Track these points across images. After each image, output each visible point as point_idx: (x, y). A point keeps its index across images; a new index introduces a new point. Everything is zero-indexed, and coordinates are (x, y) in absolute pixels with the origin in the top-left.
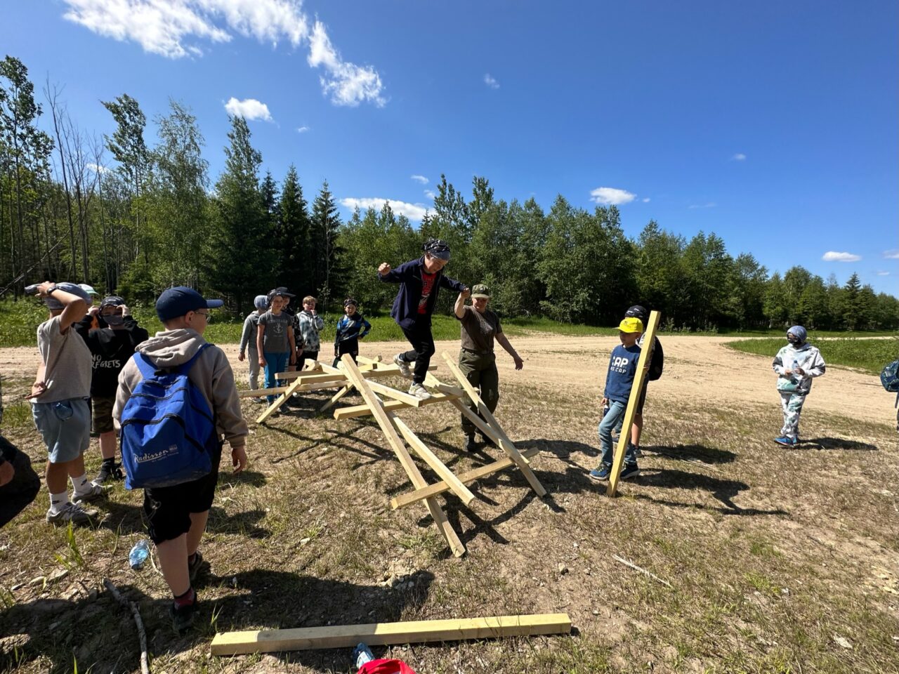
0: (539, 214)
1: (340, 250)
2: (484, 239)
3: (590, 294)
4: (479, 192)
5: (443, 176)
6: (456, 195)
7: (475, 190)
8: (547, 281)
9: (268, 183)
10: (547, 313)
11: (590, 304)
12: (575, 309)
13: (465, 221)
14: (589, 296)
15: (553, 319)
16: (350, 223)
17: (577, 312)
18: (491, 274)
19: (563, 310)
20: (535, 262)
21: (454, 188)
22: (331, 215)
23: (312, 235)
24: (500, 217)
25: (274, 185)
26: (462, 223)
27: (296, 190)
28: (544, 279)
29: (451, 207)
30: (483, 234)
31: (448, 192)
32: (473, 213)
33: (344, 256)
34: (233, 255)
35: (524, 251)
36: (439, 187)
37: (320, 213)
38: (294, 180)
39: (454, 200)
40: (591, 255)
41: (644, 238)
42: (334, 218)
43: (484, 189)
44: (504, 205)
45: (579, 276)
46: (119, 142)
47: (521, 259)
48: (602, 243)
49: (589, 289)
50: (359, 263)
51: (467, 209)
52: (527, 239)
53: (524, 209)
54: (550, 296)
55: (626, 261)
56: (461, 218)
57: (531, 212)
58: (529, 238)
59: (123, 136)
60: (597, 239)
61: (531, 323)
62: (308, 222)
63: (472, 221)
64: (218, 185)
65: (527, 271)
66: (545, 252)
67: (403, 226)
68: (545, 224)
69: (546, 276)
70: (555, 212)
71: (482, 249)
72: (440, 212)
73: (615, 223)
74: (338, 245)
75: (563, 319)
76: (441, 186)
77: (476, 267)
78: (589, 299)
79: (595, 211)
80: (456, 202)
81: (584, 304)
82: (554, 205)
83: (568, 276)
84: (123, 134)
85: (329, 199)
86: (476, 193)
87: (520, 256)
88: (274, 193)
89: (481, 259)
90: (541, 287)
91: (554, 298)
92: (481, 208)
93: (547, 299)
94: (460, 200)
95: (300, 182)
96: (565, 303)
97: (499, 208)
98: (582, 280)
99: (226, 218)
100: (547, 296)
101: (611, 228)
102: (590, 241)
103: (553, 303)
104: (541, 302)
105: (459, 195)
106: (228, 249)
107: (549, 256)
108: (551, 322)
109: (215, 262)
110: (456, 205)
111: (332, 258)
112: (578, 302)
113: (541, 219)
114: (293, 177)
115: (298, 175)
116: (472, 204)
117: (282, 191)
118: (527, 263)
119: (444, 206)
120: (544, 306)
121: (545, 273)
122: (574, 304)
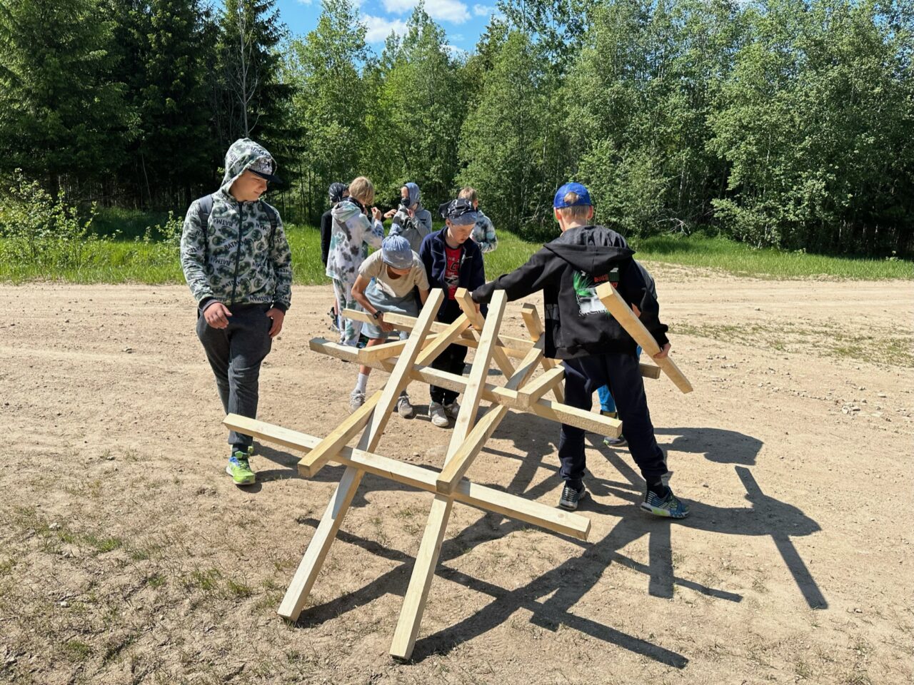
10: (727, 226)
11: (828, 205)
12: (791, 217)
14: (826, 188)
15: (739, 240)
17: (794, 224)
22: (263, 17)
45: (808, 142)
54: (739, 189)
61: (686, 248)
65: (696, 134)
90: (721, 167)
91: (746, 193)
93: (731, 195)
98: (814, 150)
100: (730, 187)
103: (740, 203)
104: (715, 202)
108: (733, 244)
112: (799, 202)
120: (723, 210)
121: (728, 135)
122: (791, 206)
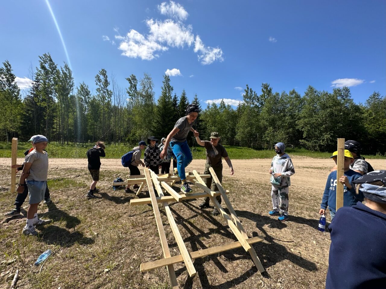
0: (298, 97)
1: (201, 121)
2: (267, 111)
4: (265, 90)
5: (247, 85)
6: (253, 93)
7: (263, 89)
8: (303, 130)
9: (175, 97)
10: (304, 146)
13: (258, 104)
14: (331, 137)
15: (308, 149)
16: (206, 110)
17: (323, 145)
18: (271, 128)
19: (314, 145)
20: (296, 120)
21: (252, 90)
24: (276, 100)
25: (177, 98)
26: (256, 105)
27: (185, 99)
29: (251, 98)
30: (267, 109)
31: (249, 92)
32: (262, 100)
33: (203, 123)
34: (162, 125)
35: (290, 115)
36: (245, 90)
38: (184, 95)
39: (252, 95)
40: (331, 114)
41: (369, 103)
43: (267, 88)
44: (278, 94)
45: (324, 126)
46: (130, 90)
47: (288, 119)
48: (339, 108)
49: (331, 133)
50: (208, 125)
51: (259, 98)
52: (291, 110)
53: (289, 95)
54: (306, 137)
55: (356, 116)
56: (256, 103)
57: (293, 96)
58: (292, 109)
59: (131, 88)
60: (335, 106)
61: (294, 151)
63: (262, 104)
64: (158, 100)
65: (292, 125)
66: (302, 115)
67: (229, 109)
68: (302, 101)
69: (303, 127)
70: (307, 94)
71: (266, 116)
72: (246, 102)
73: (347, 96)
74: (201, 119)
75: (314, 149)
76: (246, 90)
77: (264, 124)
78: (331, 138)
79: (333, 91)
80: (253, 96)
81: (327, 141)
82: (306, 91)
83: (316, 126)
84: (131, 87)
85: (197, 101)
86: (263, 91)
87: (287, 118)
88: (177, 101)
89: (266, 121)
90: (300, 133)
92: (266, 97)
93: (304, 139)
94: (256, 95)
95: (186, 96)
96: (315, 140)
97: (275, 96)
98: (326, 128)
99: (160, 112)
100: (304, 137)
101: (344, 99)
102: (330, 107)
103: (308, 141)
104: (300, 141)
105: (255, 93)
106: (160, 123)
107: (304, 117)
108: (306, 150)
109: (156, 128)
110: (253, 97)
111: (198, 124)
112: (323, 140)
113: (299, 99)
114: (184, 94)
115: (186, 93)
116: (261, 96)
117: (180, 100)
118: (292, 121)
119: (248, 98)
120: (302, 142)
121: (302, 125)
122: (321, 141)
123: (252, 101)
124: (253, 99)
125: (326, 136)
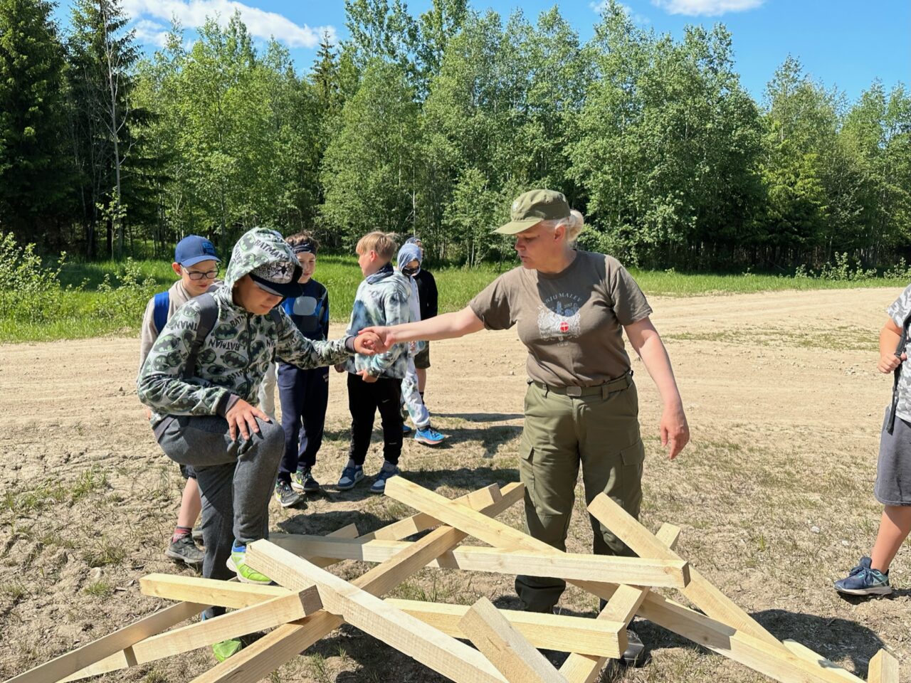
0: (569, 41)
1: (142, 116)
2: (456, 94)
3: (677, 206)
8: (589, 183)
11: (677, 228)
14: (675, 212)
18: (476, 171)
19: (622, 242)
20: (564, 144)
22: (115, 36)
23: (73, 82)
24: (488, 46)
26: (405, 61)
28: (583, 178)
29: (381, 23)
30: (453, 83)
32: (429, 37)
33: (153, 129)
35: (539, 119)
37: (88, 29)
39: (386, 9)
41: (774, 93)
42: (122, 42)
44: (495, 20)
45: (656, 171)
47: (534, 137)
49: (676, 197)
50: (188, 145)
51: (416, 28)
53: (537, 29)
55: (745, 138)
56: (402, 49)
57: (552, 36)
58: (550, 92)
60: (690, 93)
62: (64, 50)
63: (428, 56)
66: (585, 122)
67: (278, 66)
68: (582, 61)
69: (587, 173)
70: (602, 36)
71: (452, 118)
73: (722, 61)
74: (135, 106)
77: (440, 153)
78: (676, 218)
79: (685, 34)
80: (390, 13)
81: (664, 228)
82: (601, 21)
83: (631, 170)
87: (531, 130)
89: (450, 138)
92: (445, 28)
94: (402, 11)
96: (627, 227)
97: (486, 28)
102: (676, 96)
103: (601, 229)
107: (593, 130)
110: (391, 20)
111: (123, 133)
112: (652, 225)
113: (573, 51)
116: (427, 19)
119: (366, 22)
123: (388, 38)
124: (389, 27)
125: (662, 208)
